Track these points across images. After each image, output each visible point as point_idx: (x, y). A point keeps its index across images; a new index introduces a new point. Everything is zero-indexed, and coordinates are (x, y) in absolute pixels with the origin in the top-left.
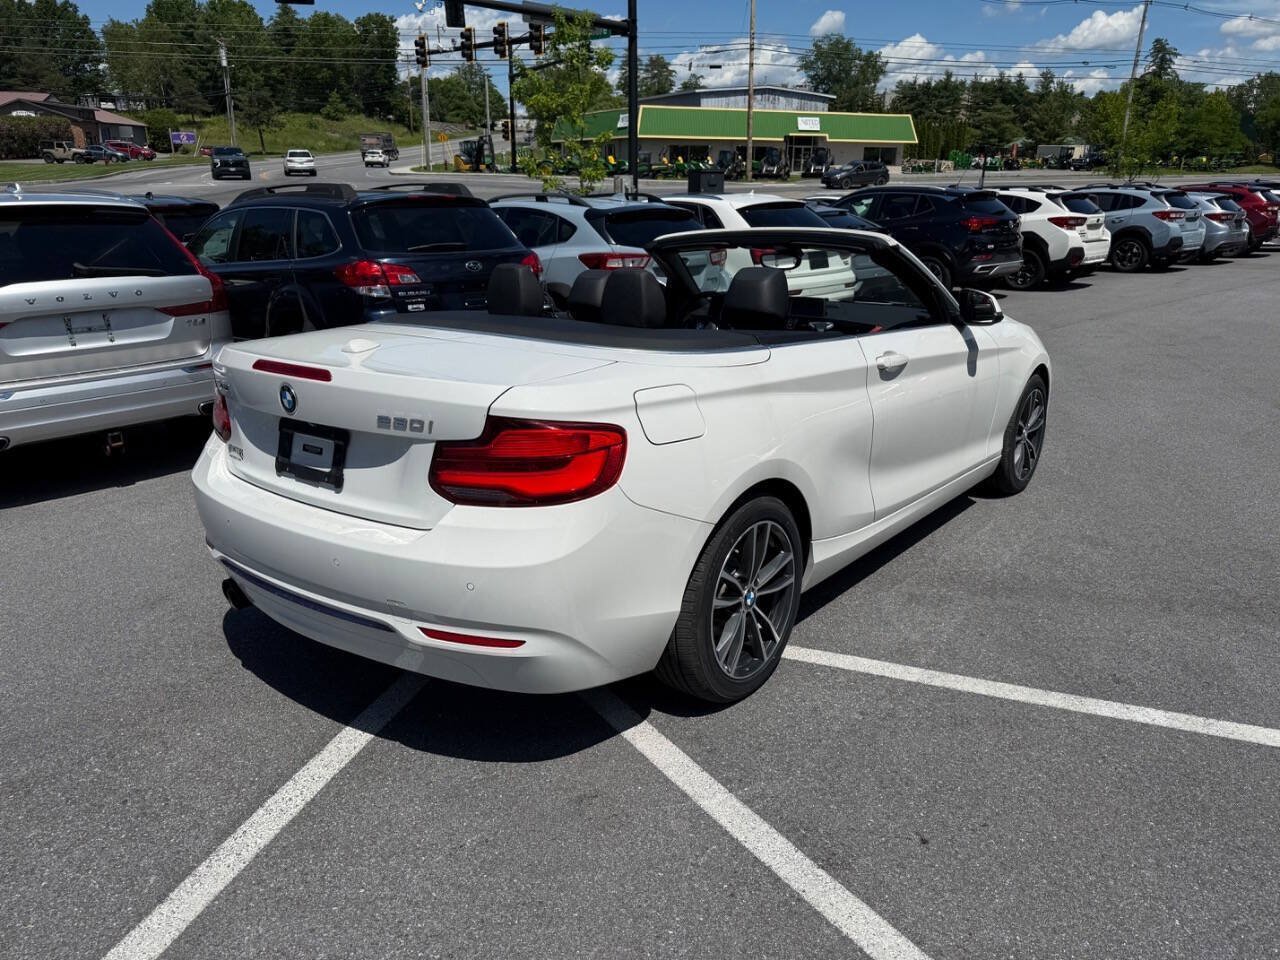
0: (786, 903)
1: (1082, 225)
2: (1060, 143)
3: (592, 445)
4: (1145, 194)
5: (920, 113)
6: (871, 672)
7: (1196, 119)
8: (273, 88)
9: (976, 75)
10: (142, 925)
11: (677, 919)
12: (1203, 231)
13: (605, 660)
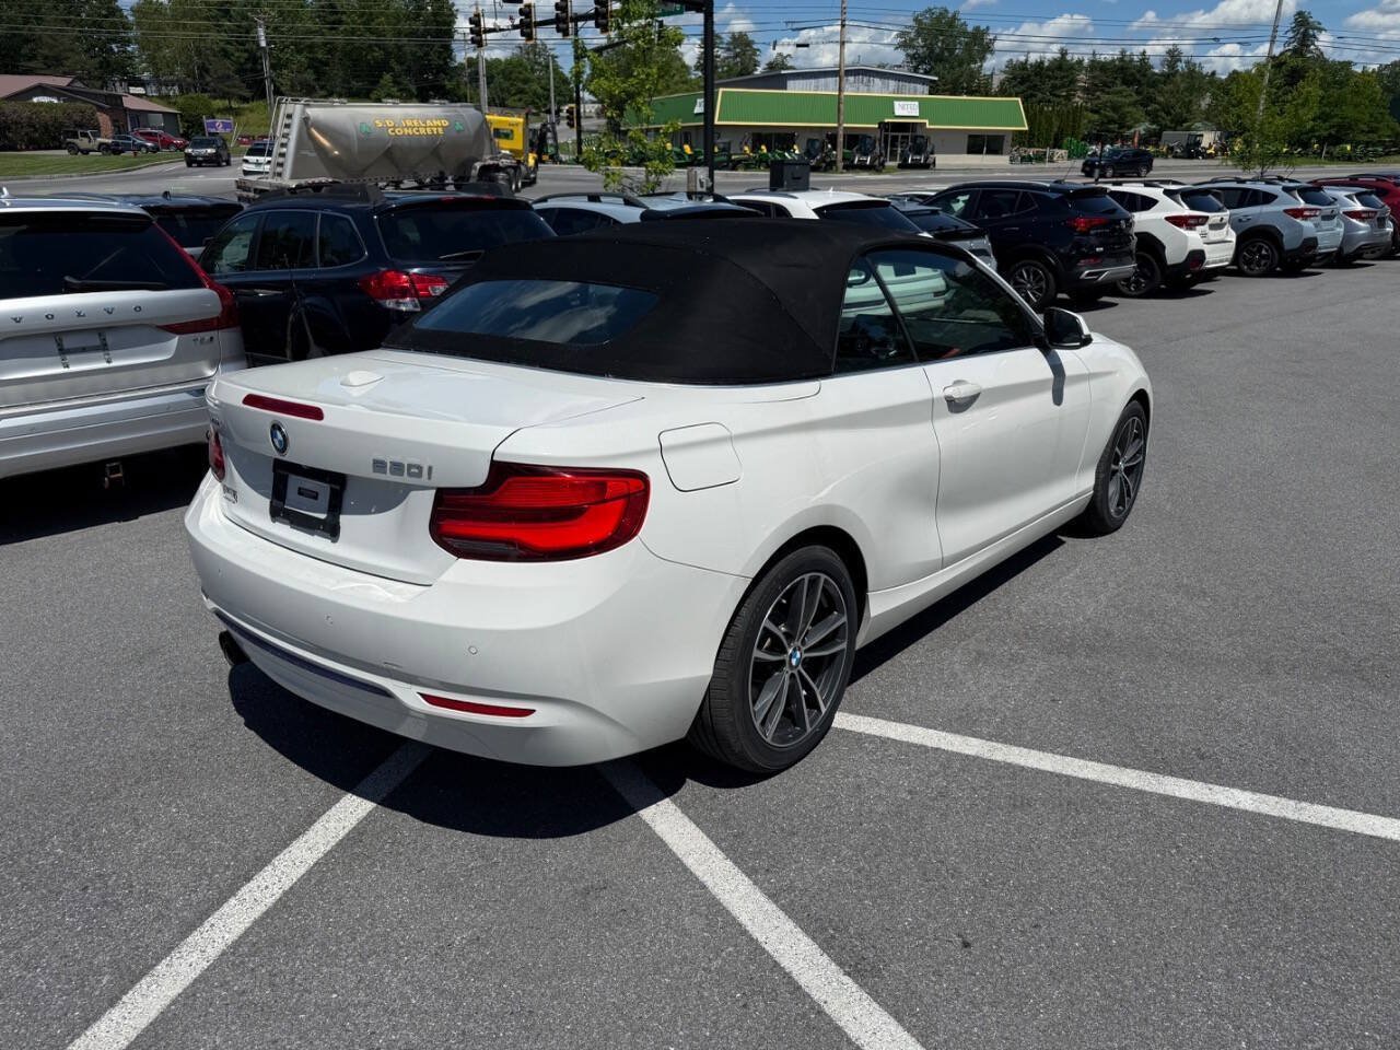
0: (804, 1016)
1: (1203, 224)
2: (1188, 129)
3: (609, 493)
4: (1276, 189)
5: (1032, 96)
6: (924, 743)
7: (1338, 103)
8: (317, 71)
9: (1094, 54)
10: (88, 1033)
11: (681, 1033)
12: (1341, 230)
13: (626, 729)
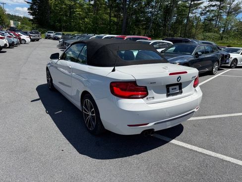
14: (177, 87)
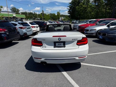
2: (37, 18)
14: (62, 44)
